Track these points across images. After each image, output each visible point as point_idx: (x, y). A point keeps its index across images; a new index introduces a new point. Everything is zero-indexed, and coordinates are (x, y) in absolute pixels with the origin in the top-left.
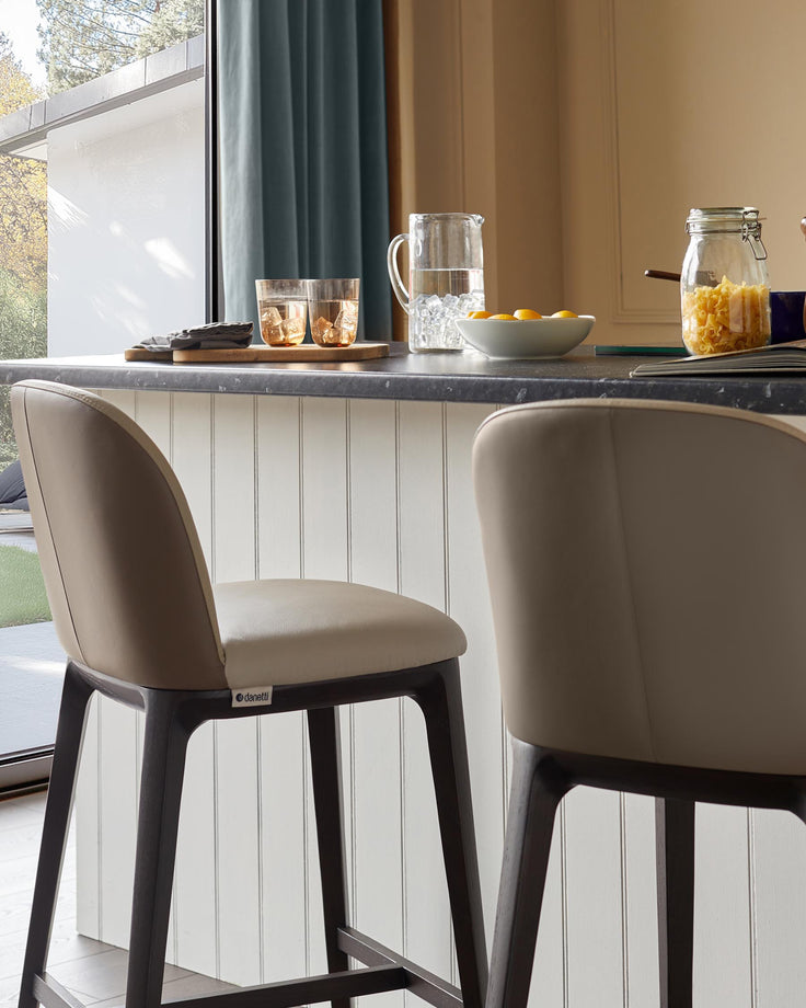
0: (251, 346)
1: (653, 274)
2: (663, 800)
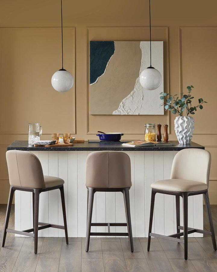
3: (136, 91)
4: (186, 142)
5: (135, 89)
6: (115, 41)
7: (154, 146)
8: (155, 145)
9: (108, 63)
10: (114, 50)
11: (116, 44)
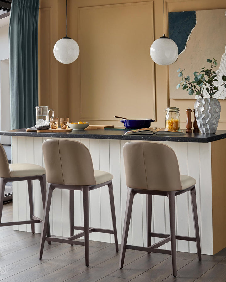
0: (50, 129)
1: (115, 117)
2: (147, 195)
3: (222, 70)
4: (206, 131)
5: (220, 68)
6: (196, 10)
7: (152, 135)
8: (154, 134)
9: (189, 37)
10: (195, 21)
11: (198, 14)
